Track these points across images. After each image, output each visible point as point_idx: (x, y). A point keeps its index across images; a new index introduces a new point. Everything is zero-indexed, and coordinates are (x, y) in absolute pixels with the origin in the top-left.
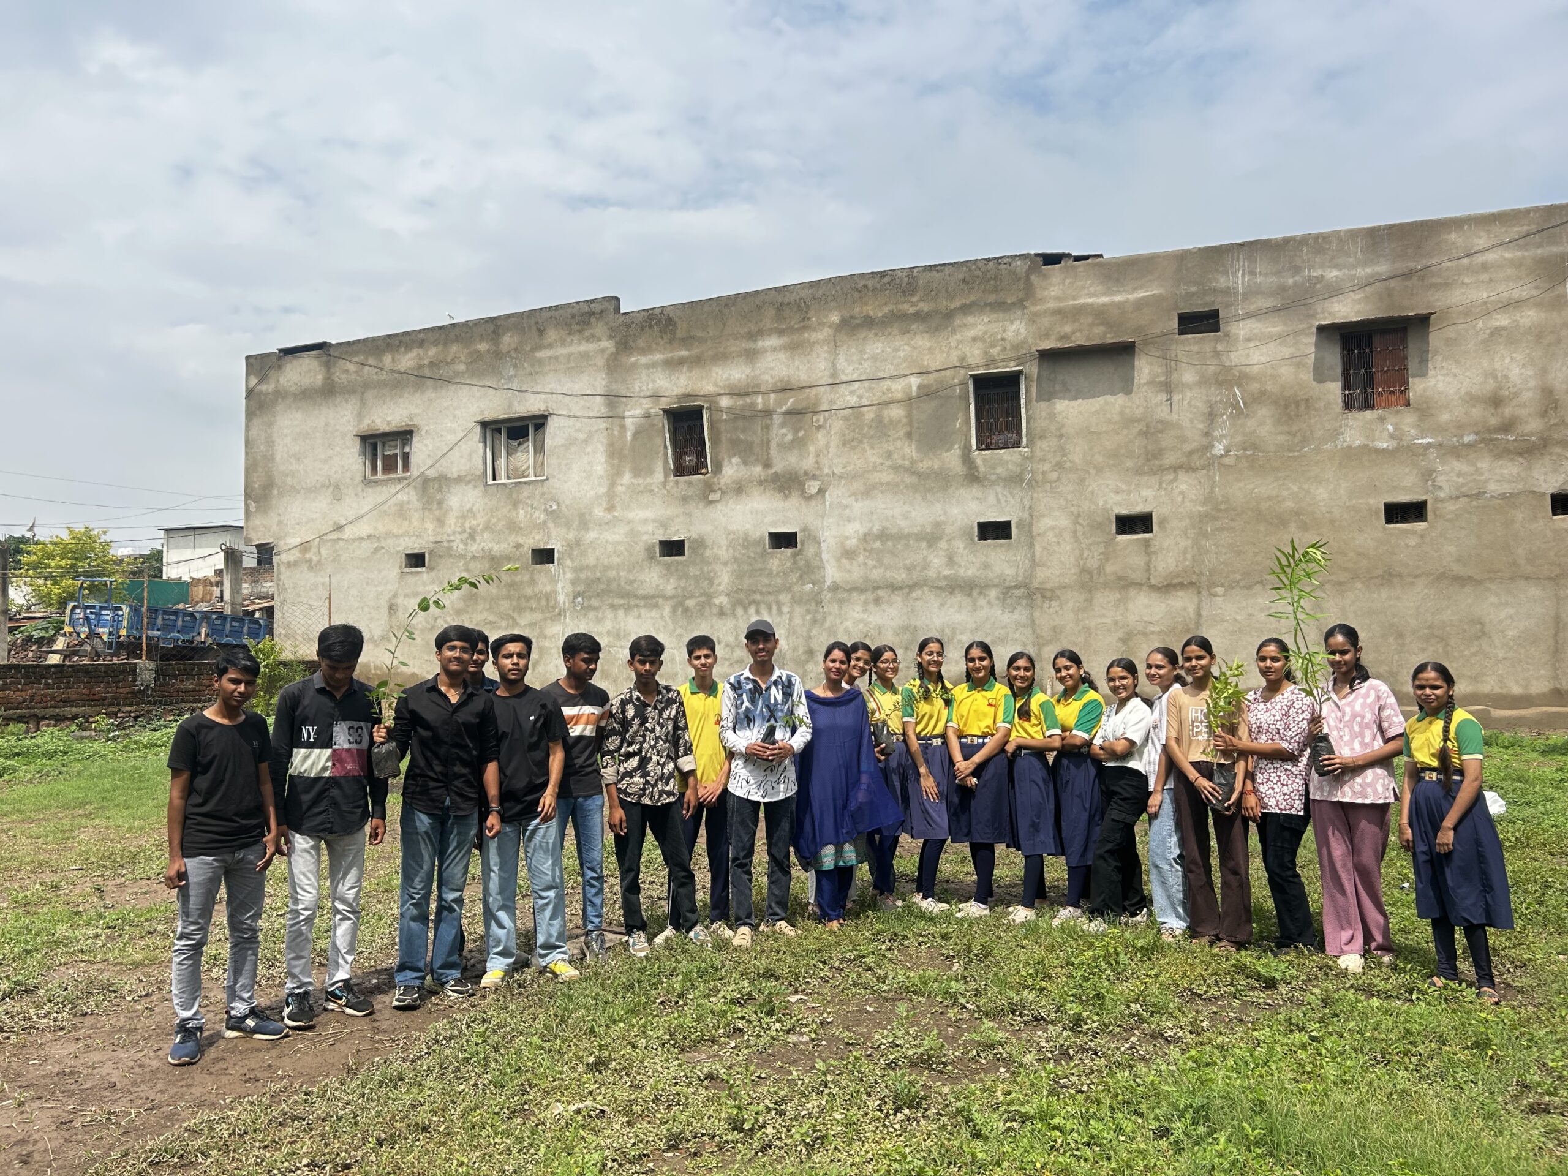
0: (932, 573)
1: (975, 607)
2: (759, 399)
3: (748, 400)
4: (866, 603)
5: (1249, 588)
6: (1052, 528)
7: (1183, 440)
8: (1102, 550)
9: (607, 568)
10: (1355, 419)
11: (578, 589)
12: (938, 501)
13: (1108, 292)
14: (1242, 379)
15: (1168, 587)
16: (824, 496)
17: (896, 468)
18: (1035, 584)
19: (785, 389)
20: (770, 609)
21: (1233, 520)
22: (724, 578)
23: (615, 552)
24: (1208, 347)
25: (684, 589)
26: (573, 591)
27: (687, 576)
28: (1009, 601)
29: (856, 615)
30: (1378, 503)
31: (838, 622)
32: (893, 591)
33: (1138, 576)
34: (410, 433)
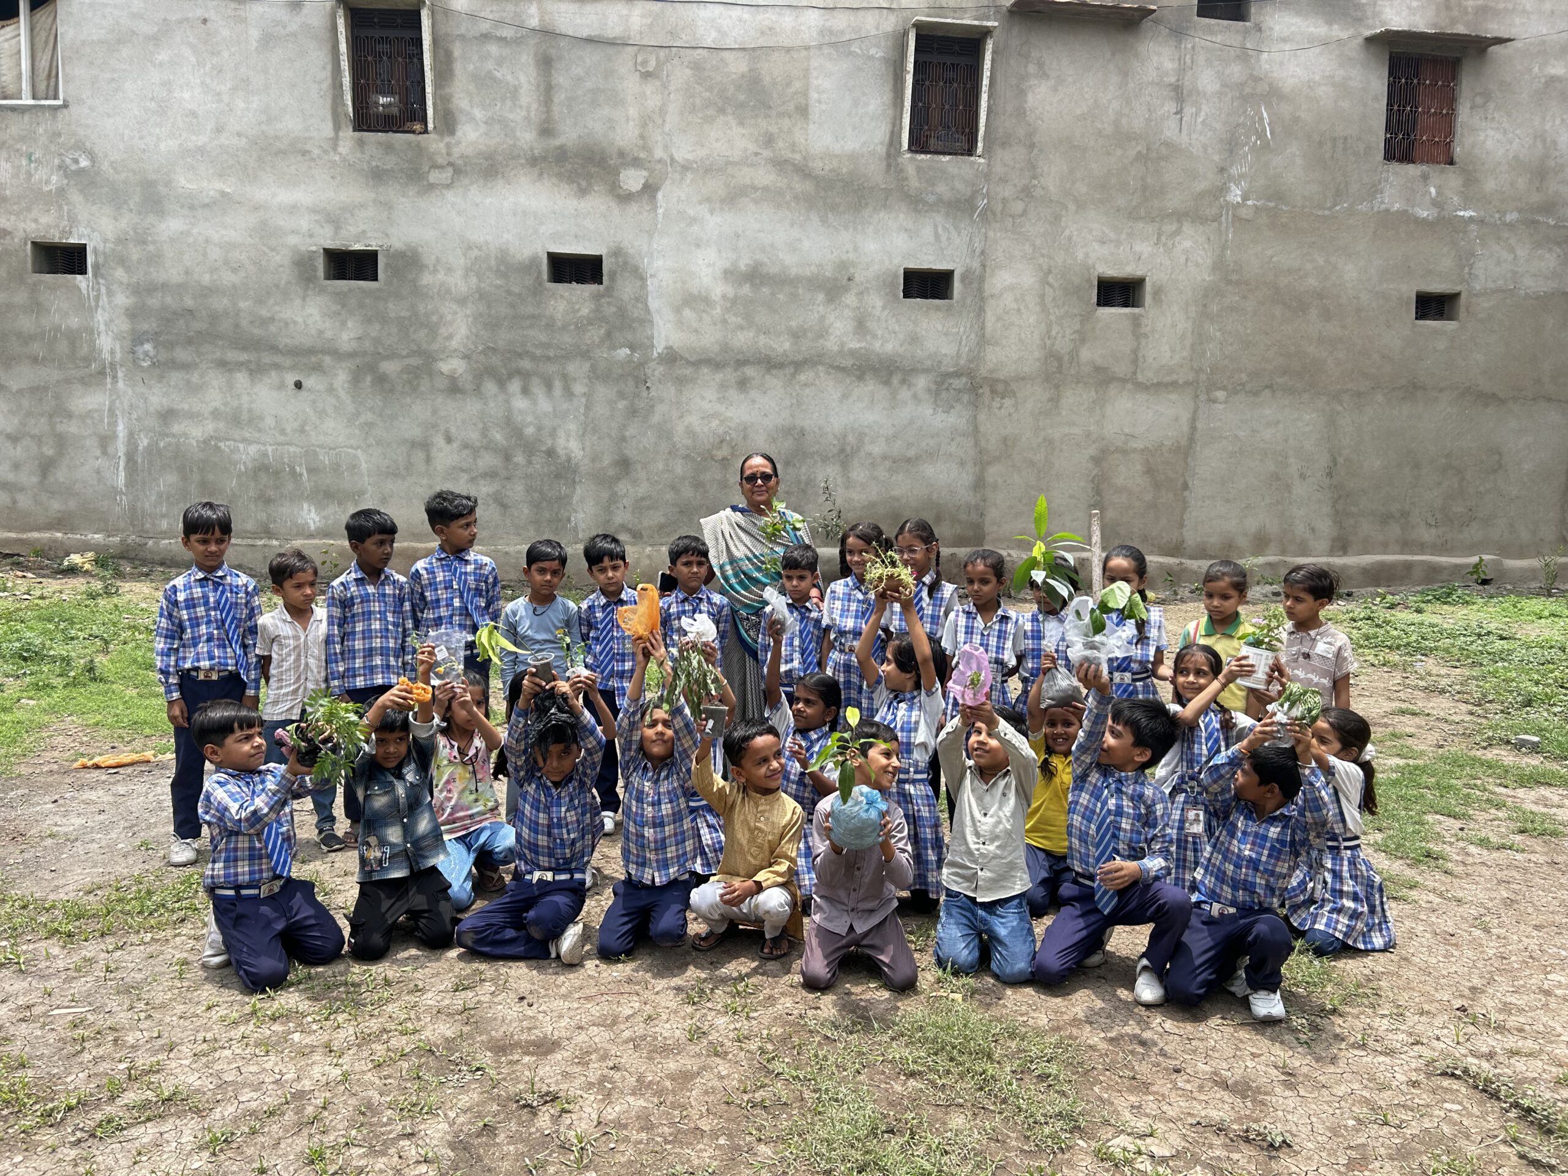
0: (831, 344)
1: (894, 402)
4: (723, 386)
5: (1256, 394)
6: (1011, 288)
8: (1077, 327)
9: (207, 292)
10: (1396, 173)
11: (145, 326)
12: (846, 228)
14: (1273, 94)
15: (1158, 387)
16: (653, 198)
17: (780, 165)
18: (983, 372)
20: (549, 386)
21: (1244, 297)
22: (459, 328)
23: (226, 262)
25: (377, 341)
26: (133, 331)
27: (384, 320)
28: (944, 395)
29: (706, 406)
30: (1409, 290)
31: (675, 414)
32: (768, 370)
33: (1121, 369)
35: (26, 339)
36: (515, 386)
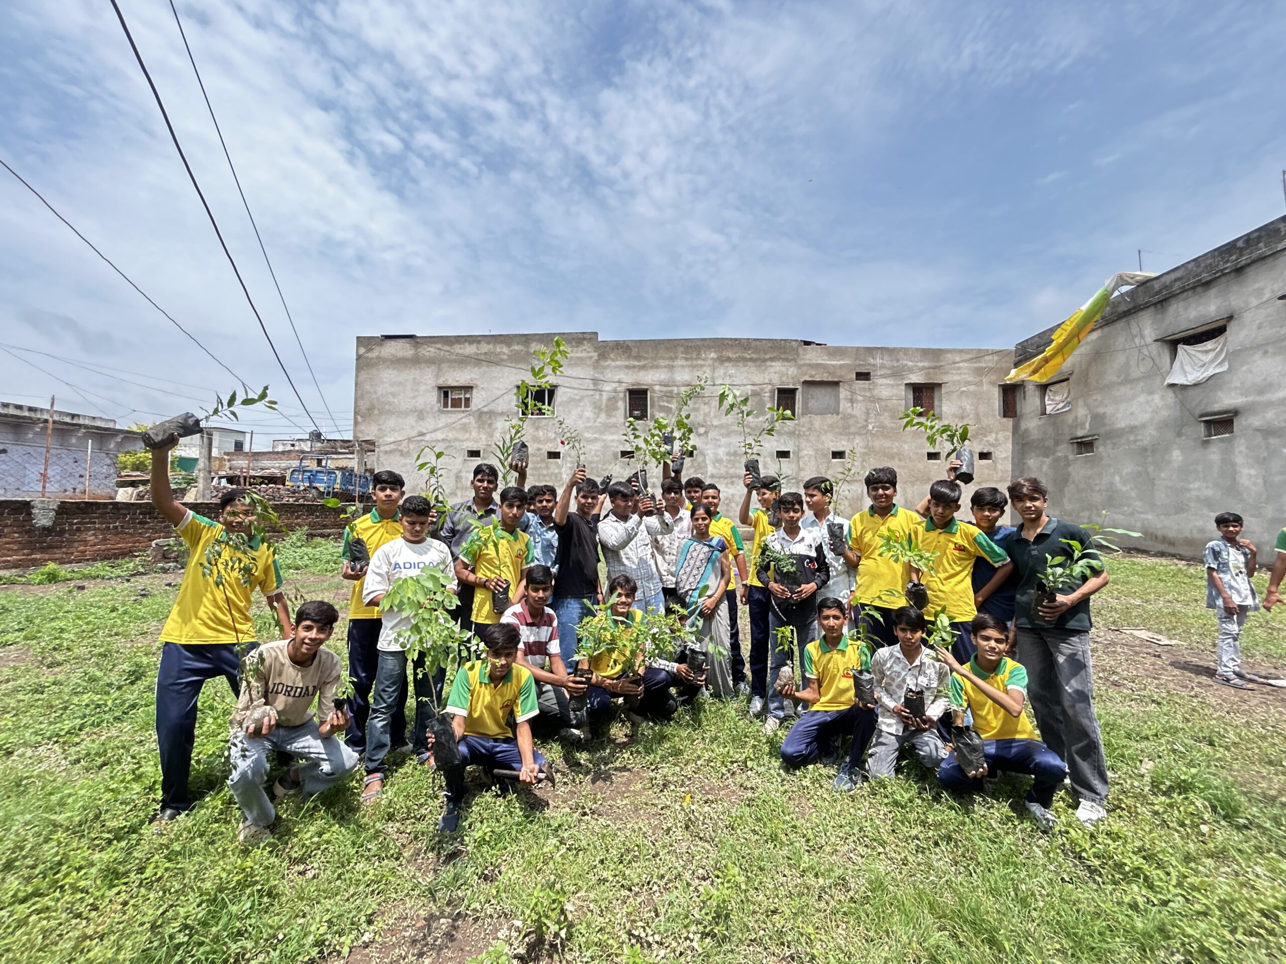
3: (669, 388)
6: (807, 455)
7: (857, 422)
8: (827, 465)
13: (830, 360)
14: (879, 401)
15: (851, 481)
16: (707, 434)
19: (687, 385)
21: (875, 455)
23: (596, 455)
24: (866, 386)
30: (925, 452)
34: (471, 387)
35: (544, 476)
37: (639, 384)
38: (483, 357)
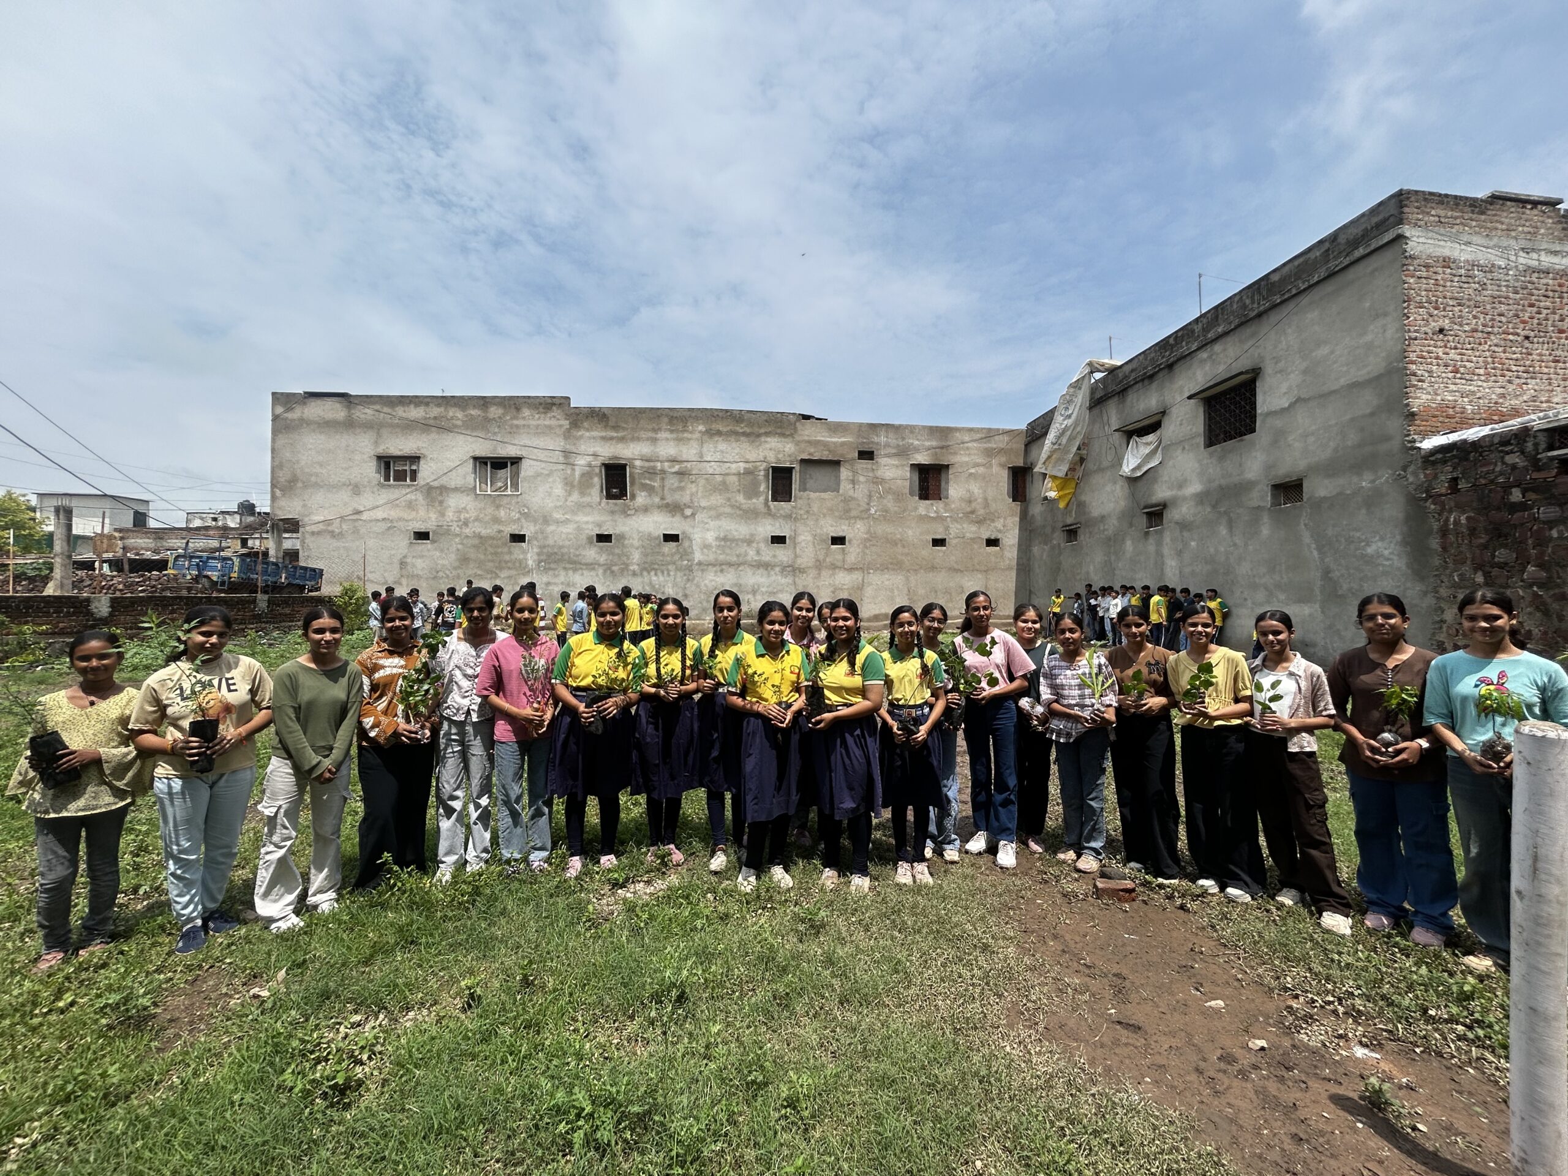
0: (749, 558)
1: (769, 575)
2: (659, 464)
3: (652, 464)
4: (716, 572)
5: (883, 571)
6: (804, 540)
7: (859, 505)
8: (825, 551)
9: (561, 547)
10: (923, 504)
11: (542, 558)
12: (752, 524)
13: (830, 436)
14: (883, 481)
15: (851, 570)
16: (694, 517)
17: (732, 506)
18: (796, 566)
19: (674, 461)
21: (877, 542)
22: (636, 556)
23: (567, 539)
24: (869, 466)
25: (611, 560)
26: (538, 559)
27: (613, 554)
28: (784, 573)
29: (710, 577)
30: (930, 538)
31: (701, 580)
32: (730, 566)
33: (839, 564)
34: (418, 458)
35: (506, 562)
36: (653, 573)
37: (616, 458)
38: (432, 422)
